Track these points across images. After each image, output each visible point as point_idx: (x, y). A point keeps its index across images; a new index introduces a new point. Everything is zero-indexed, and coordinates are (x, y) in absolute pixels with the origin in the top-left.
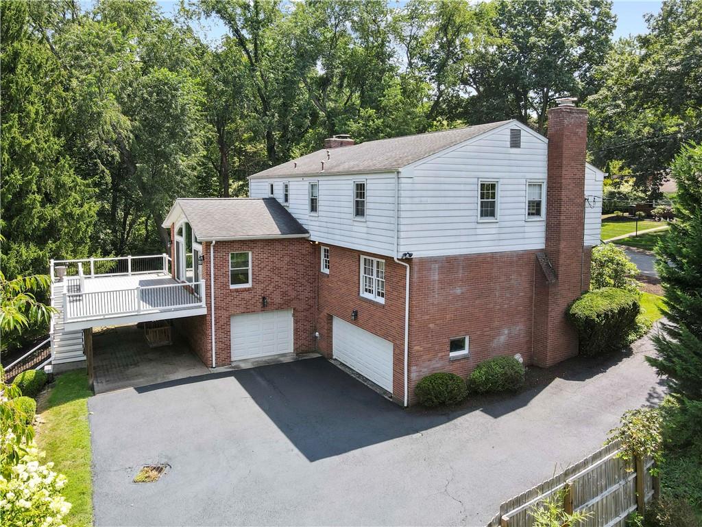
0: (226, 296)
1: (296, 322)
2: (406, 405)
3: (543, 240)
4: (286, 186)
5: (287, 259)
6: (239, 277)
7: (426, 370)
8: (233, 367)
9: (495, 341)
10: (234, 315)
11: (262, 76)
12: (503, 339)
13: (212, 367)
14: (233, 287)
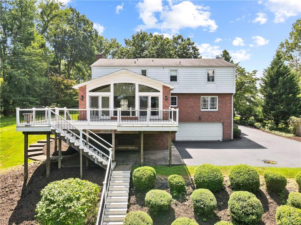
2: (232, 139)
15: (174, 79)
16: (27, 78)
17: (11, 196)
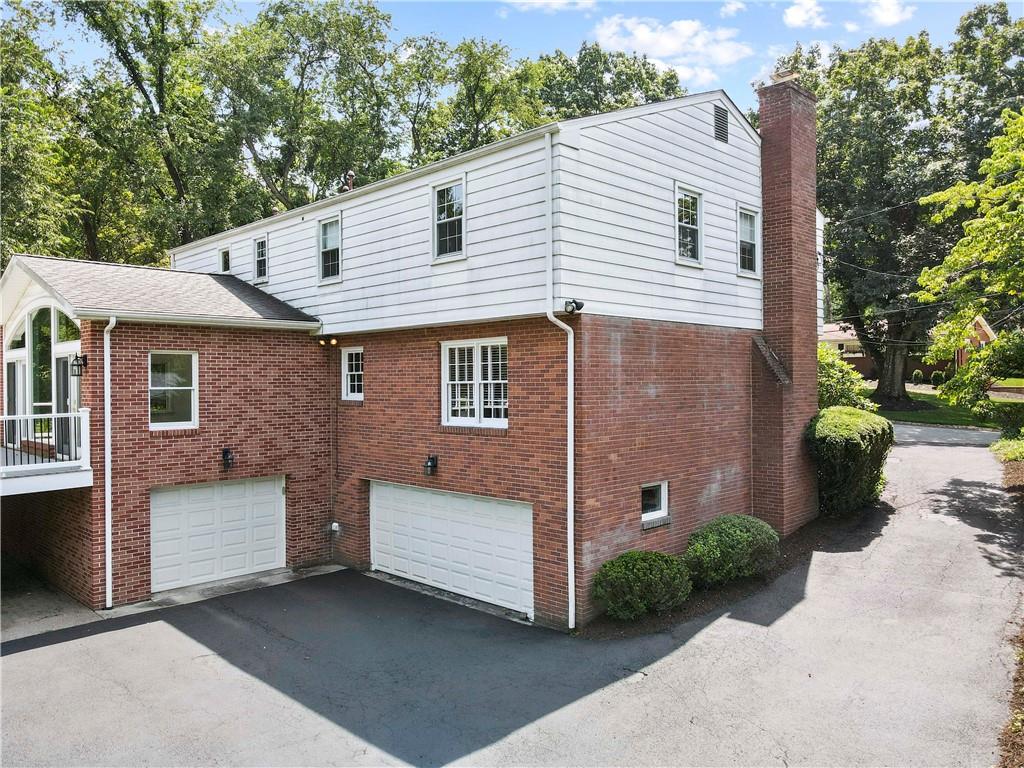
0: (141, 445)
1: (291, 503)
2: (571, 625)
3: (759, 315)
4: (262, 245)
5: (273, 373)
6: (171, 407)
7: (605, 548)
8: (156, 604)
9: (706, 492)
10: (156, 489)
11: (172, 136)
12: (714, 489)
13: (105, 608)
14: (155, 427)
15: (332, 263)
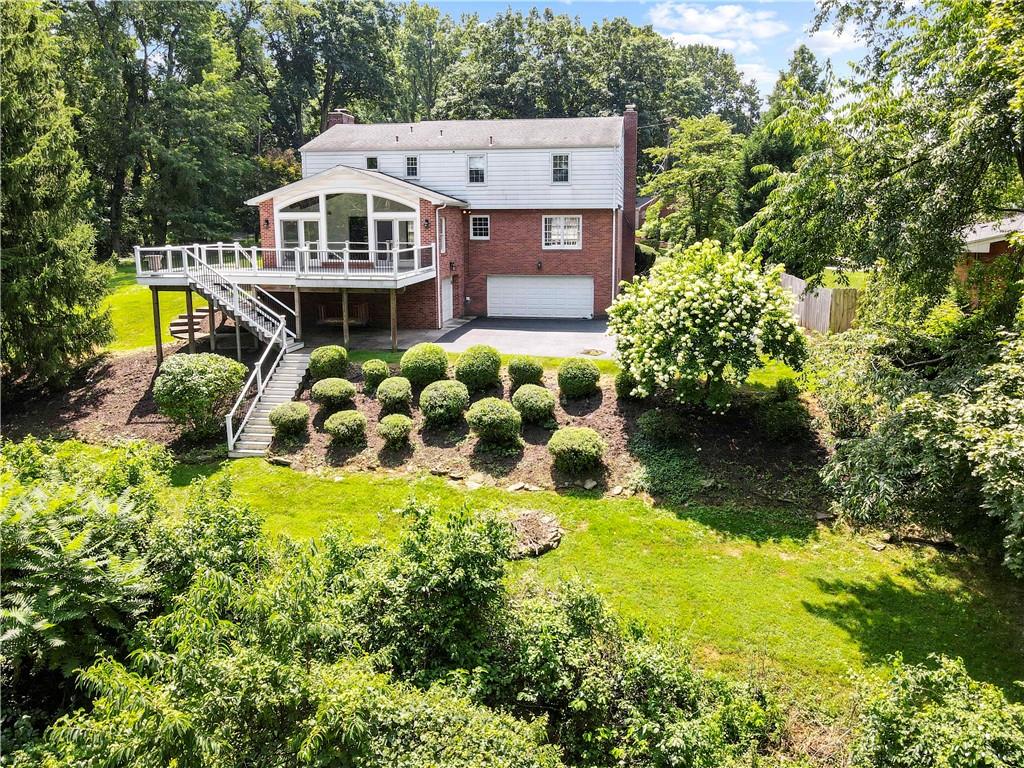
4: (412, 159)
13: (439, 328)
15: (476, 176)
16: (196, 165)
17: (137, 385)
